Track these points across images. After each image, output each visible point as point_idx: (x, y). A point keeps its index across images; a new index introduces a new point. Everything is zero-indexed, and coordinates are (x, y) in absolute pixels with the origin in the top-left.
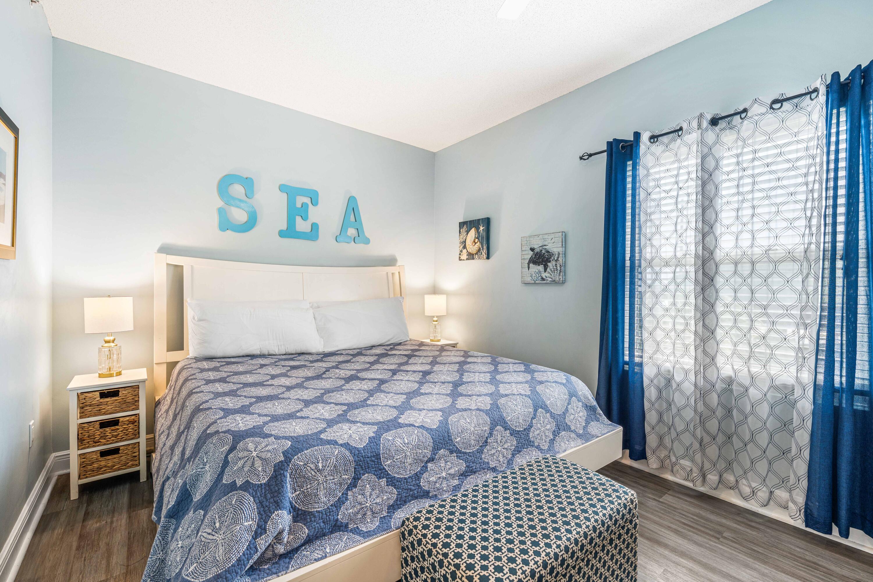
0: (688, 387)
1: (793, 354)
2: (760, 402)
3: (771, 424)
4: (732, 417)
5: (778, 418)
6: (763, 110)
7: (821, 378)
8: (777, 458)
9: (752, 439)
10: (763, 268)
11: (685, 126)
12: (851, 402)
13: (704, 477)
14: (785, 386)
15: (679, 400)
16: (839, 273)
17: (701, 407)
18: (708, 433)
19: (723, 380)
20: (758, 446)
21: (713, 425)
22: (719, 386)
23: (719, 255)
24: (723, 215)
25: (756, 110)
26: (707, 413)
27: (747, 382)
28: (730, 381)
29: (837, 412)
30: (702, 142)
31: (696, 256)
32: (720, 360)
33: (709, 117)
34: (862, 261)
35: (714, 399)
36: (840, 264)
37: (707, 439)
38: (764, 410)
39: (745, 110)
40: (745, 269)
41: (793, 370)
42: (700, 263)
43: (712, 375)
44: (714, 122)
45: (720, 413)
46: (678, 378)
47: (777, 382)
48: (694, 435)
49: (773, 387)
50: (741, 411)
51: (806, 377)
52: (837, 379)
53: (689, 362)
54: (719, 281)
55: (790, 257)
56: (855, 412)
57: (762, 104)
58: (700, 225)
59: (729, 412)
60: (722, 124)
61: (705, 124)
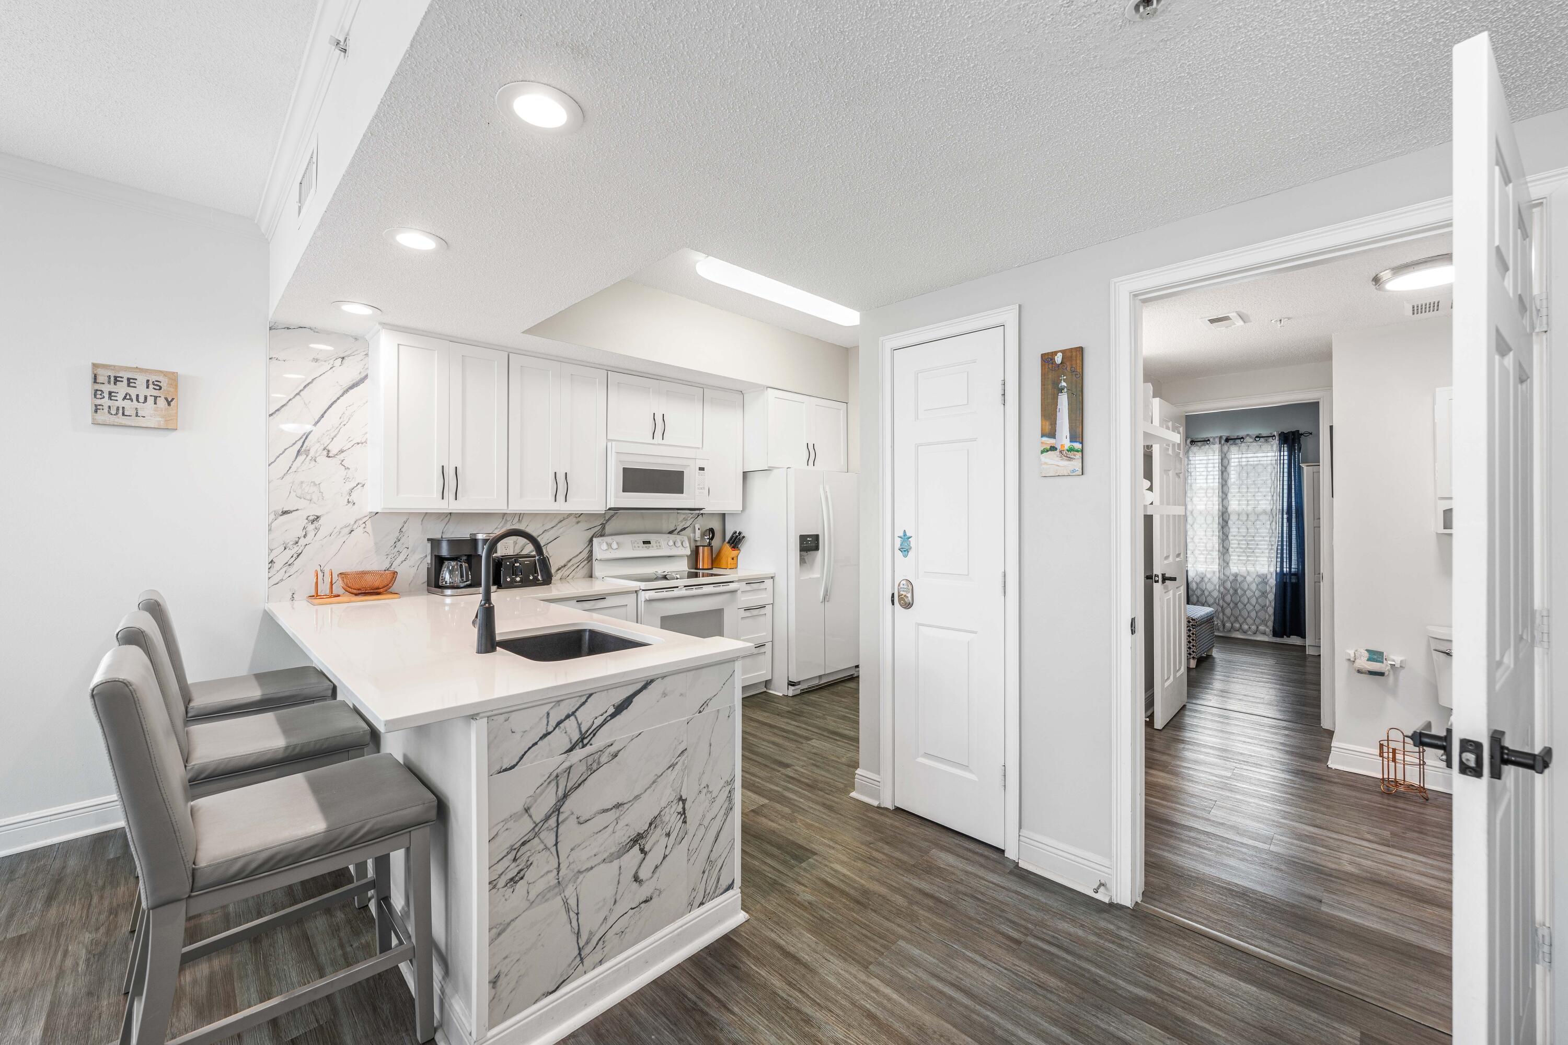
0: (1215, 580)
1: (1266, 559)
2: (1252, 583)
3: (1257, 594)
4: (1237, 594)
5: (1260, 591)
6: (1252, 440)
7: (1278, 570)
8: (1260, 610)
9: (1248, 602)
10: (1252, 518)
11: (1211, 440)
12: (1290, 578)
13: (1224, 626)
14: (1263, 575)
15: (1210, 587)
16: (1285, 520)
17: (1222, 589)
18: (1226, 602)
19: (1233, 575)
20: (1251, 604)
21: (1228, 598)
22: (1231, 578)
23: (1230, 509)
24: (1232, 490)
25: (1248, 439)
26: (1225, 592)
27: (1245, 575)
28: (1236, 575)
29: (1285, 584)
30: (1221, 451)
31: (1219, 510)
32: (1231, 565)
33: (1224, 438)
34: (1294, 515)
35: (1228, 585)
36: (1285, 516)
37: (1225, 605)
38: (1254, 587)
39: (1242, 438)
40: (1245, 518)
41: (1267, 566)
42: (1220, 514)
43: (1227, 573)
44: (1227, 440)
45: (1231, 591)
46: (1209, 576)
47: (1259, 573)
48: (1218, 604)
49: (1259, 576)
50: (1242, 589)
51: (1272, 569)
52: (1285, 570)
53: (1216, 567)
54: (1230, 523)
55: (1265, 512)
56: (1292, 584)
57: (1251, 437)
58: (1221, 494)
59: (1236, 591)
60: (1231, 442)
61: (1223, 442)
